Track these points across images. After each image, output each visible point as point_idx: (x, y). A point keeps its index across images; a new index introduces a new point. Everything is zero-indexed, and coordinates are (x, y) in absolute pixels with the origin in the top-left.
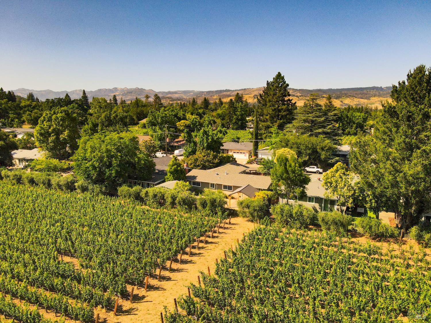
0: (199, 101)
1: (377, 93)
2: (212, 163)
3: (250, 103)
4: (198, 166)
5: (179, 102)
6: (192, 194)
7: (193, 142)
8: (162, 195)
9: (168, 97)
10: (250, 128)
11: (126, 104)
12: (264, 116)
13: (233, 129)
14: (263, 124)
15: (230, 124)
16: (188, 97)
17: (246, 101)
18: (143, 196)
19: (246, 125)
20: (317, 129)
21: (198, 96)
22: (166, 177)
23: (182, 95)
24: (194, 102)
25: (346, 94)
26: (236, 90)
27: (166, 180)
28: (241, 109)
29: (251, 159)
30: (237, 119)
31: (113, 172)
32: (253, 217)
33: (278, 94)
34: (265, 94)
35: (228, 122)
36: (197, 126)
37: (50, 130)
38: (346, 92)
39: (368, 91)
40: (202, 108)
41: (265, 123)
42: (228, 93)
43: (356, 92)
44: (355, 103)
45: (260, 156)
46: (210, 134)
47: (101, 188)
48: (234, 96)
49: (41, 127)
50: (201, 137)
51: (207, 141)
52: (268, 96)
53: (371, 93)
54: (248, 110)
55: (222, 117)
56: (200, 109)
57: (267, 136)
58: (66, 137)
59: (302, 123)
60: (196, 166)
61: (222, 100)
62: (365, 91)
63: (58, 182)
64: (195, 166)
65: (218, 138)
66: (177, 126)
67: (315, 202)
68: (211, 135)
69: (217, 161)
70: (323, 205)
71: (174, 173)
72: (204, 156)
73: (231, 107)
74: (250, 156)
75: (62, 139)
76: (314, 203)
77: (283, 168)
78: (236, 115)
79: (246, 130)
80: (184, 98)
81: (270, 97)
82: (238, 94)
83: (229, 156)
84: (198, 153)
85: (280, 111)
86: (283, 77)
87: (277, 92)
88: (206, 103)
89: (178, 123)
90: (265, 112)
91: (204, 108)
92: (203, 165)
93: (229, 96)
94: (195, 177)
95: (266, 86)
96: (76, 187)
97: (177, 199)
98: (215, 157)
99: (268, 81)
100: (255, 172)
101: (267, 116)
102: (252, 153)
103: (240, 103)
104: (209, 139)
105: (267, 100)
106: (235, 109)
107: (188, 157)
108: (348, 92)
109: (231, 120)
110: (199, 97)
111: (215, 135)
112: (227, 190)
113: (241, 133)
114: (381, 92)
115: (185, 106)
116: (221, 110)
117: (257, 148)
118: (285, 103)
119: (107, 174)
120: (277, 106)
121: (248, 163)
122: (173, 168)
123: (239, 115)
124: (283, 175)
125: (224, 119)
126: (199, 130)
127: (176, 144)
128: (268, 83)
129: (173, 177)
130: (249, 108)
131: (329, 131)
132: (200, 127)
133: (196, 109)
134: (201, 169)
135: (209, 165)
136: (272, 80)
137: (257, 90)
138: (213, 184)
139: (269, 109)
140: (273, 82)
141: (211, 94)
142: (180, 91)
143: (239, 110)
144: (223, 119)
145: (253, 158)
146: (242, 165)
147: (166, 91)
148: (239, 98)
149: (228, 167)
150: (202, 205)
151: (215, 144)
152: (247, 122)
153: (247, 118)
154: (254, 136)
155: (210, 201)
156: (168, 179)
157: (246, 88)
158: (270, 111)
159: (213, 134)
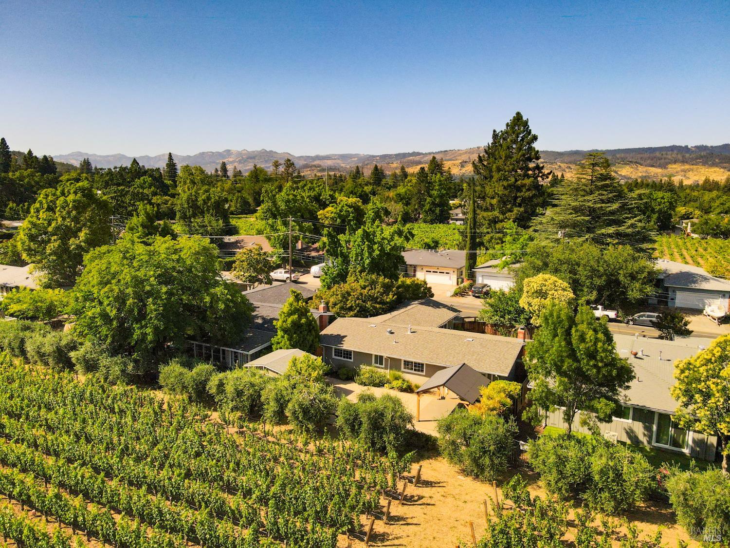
0: (367, 172)
1: (680, 157)
2: (379, 303)
3: (454, 174)
4: (351, 309)
5: (332, 173)
6: (326, 392)
7: (342, 254)
8: (255, 391)
9: (315, 166)
10: (457, 220)
11: (242, 176)
12: (488, 200)
13: (425, 222)
14: (485, 214)
15: (419, 214)
16: (349, 166)
17: (449, 172)
18: (213, 391)
19: (449, 214)
20: (601, 227)
21: (366, 163)
22: (274, 340)
23: (339, 161)
24: (357, 173)
25: (623, 159)
26: (430, 154)
27: (274, 347)
28: (440, 185)
29: (462, 285)
30: (433, 203)
31: (148, 330)
32: (481, 468)
33: (515, 157)
34: (489, 157)
35: (416, 210)
36: (350, 220)
37: (50, 229)
38: (623, 155)
39: (664, 153)
40: (370, 184)
41: (490, 214)
42: (417, 158)
43: (642, 156)
44: (640, 175)
45: (480, 280)
46: (378, 239)
47: (125, 364)
48: (426, 163)
49: (32, 223)
50: (359, 245)
51: (370, 254)
52: (495, 159)
53: (669, 157)
54: (453, 188)
55: (404, 199)
56: (366, 185)
57: (492, 238)
58: (83, 244)
59: (571, 214)
60: (345, 311)
61: (406, 170)
62: (658, 154)
63: (38, 347)
64: (342, 308)
65: (396, 248)
66: (319, 217)
67: (633, 419)
68: (379, 243)
69: (390, 297)
70: (655, 428)
71: (293, 331)
72: (364, 288)
73: (422, 182)
74: (460, 280)
75: (73, 247)
76: (630, 421)
77: (563, 343)
78: (430, 196)
79: (448, 223)
80: (342, 167)
81: (500, 162)
82: (434, 158)
83: (417, 285)
84: (350, 279)
85: (519, 189)
86: (526, 122)
87: (514, 151)
88: (378, 175)
89: (321, 212)
90: (489, 190)
91: (374, 184)
92: (361, 307)
93: (420, 163)
94: (339, 339)
95: (491, 141)
96: (74, 360)
97: (290, 405)
98: (387, 288)
99: (494, 131)
100: (473, 320)
101: (493, 198)
102: (464, 273)
103: (439, 175)
104: (374, 251)
105: (494, 167)
106: (430, 185)
107: (329, 288)
108: (627, 155)
109: (422, 206)
110: (367, 165)
111: (386, 242)
112: (413, 371)
113: (440, 231)
114: (687, 155)
115: (342, 180)
116: (404, 186)
117: (475, 263)
118: (530, 172)
119: (135, 337)
120: (513, 180)
121: (456, 294)
122: (290, 320)
123: (436, 197)
124: (563, 361)
125: (410, 204)
126: (355, 230)
127: (313, 254)
128: (495, 135)
129: (290, 340)
130: (455, 184)
131: (629, 231)
132: (355, 224)
133: (360, 185)
134: (356, 316)
135: (375, 308)
136: (503, 128)
137: (466, 153)
138: (381, 357)
139: (497, 186)
140: (506, 133)
141: (388, 160)
142: (336, 155)
143: (437, 187)
144: (407, 204)
145: (466, 283)
146: (445, 306)
147: (313, 155)
148: (436, 165)
149: (415, 308)
150: (350, 424)
151: (387, 260)
152: (451, 209)
153: (451, 202)
154: (468, 239)
155: (369, 419)
156: (278, 343)
157: (448, 149)
158: (500, 191)
159: (383, 239)
